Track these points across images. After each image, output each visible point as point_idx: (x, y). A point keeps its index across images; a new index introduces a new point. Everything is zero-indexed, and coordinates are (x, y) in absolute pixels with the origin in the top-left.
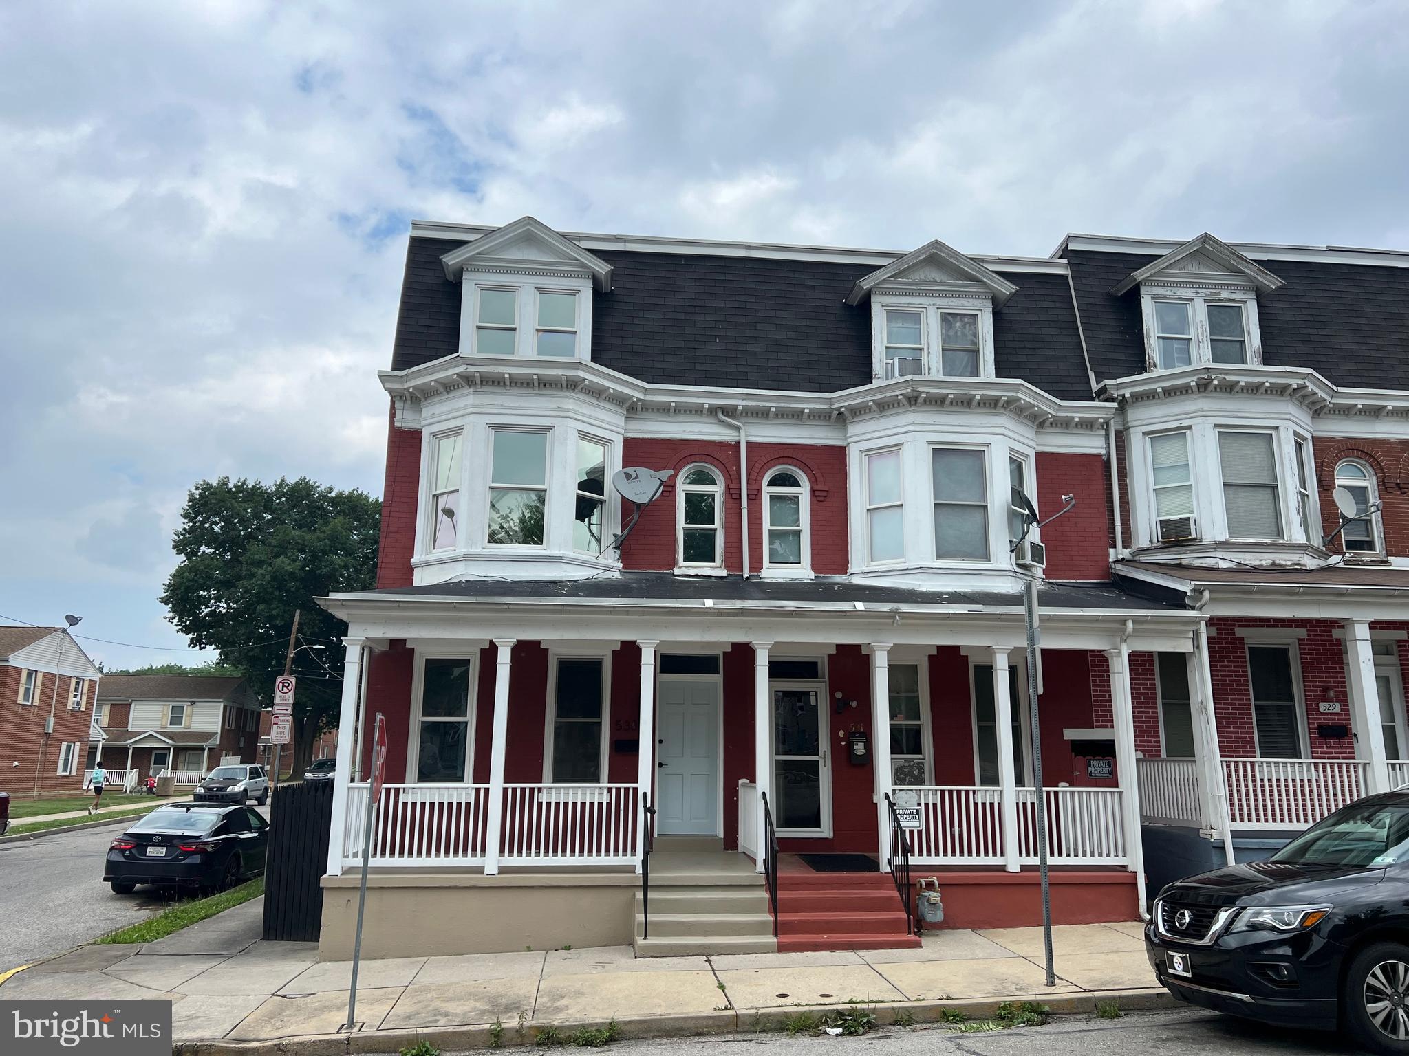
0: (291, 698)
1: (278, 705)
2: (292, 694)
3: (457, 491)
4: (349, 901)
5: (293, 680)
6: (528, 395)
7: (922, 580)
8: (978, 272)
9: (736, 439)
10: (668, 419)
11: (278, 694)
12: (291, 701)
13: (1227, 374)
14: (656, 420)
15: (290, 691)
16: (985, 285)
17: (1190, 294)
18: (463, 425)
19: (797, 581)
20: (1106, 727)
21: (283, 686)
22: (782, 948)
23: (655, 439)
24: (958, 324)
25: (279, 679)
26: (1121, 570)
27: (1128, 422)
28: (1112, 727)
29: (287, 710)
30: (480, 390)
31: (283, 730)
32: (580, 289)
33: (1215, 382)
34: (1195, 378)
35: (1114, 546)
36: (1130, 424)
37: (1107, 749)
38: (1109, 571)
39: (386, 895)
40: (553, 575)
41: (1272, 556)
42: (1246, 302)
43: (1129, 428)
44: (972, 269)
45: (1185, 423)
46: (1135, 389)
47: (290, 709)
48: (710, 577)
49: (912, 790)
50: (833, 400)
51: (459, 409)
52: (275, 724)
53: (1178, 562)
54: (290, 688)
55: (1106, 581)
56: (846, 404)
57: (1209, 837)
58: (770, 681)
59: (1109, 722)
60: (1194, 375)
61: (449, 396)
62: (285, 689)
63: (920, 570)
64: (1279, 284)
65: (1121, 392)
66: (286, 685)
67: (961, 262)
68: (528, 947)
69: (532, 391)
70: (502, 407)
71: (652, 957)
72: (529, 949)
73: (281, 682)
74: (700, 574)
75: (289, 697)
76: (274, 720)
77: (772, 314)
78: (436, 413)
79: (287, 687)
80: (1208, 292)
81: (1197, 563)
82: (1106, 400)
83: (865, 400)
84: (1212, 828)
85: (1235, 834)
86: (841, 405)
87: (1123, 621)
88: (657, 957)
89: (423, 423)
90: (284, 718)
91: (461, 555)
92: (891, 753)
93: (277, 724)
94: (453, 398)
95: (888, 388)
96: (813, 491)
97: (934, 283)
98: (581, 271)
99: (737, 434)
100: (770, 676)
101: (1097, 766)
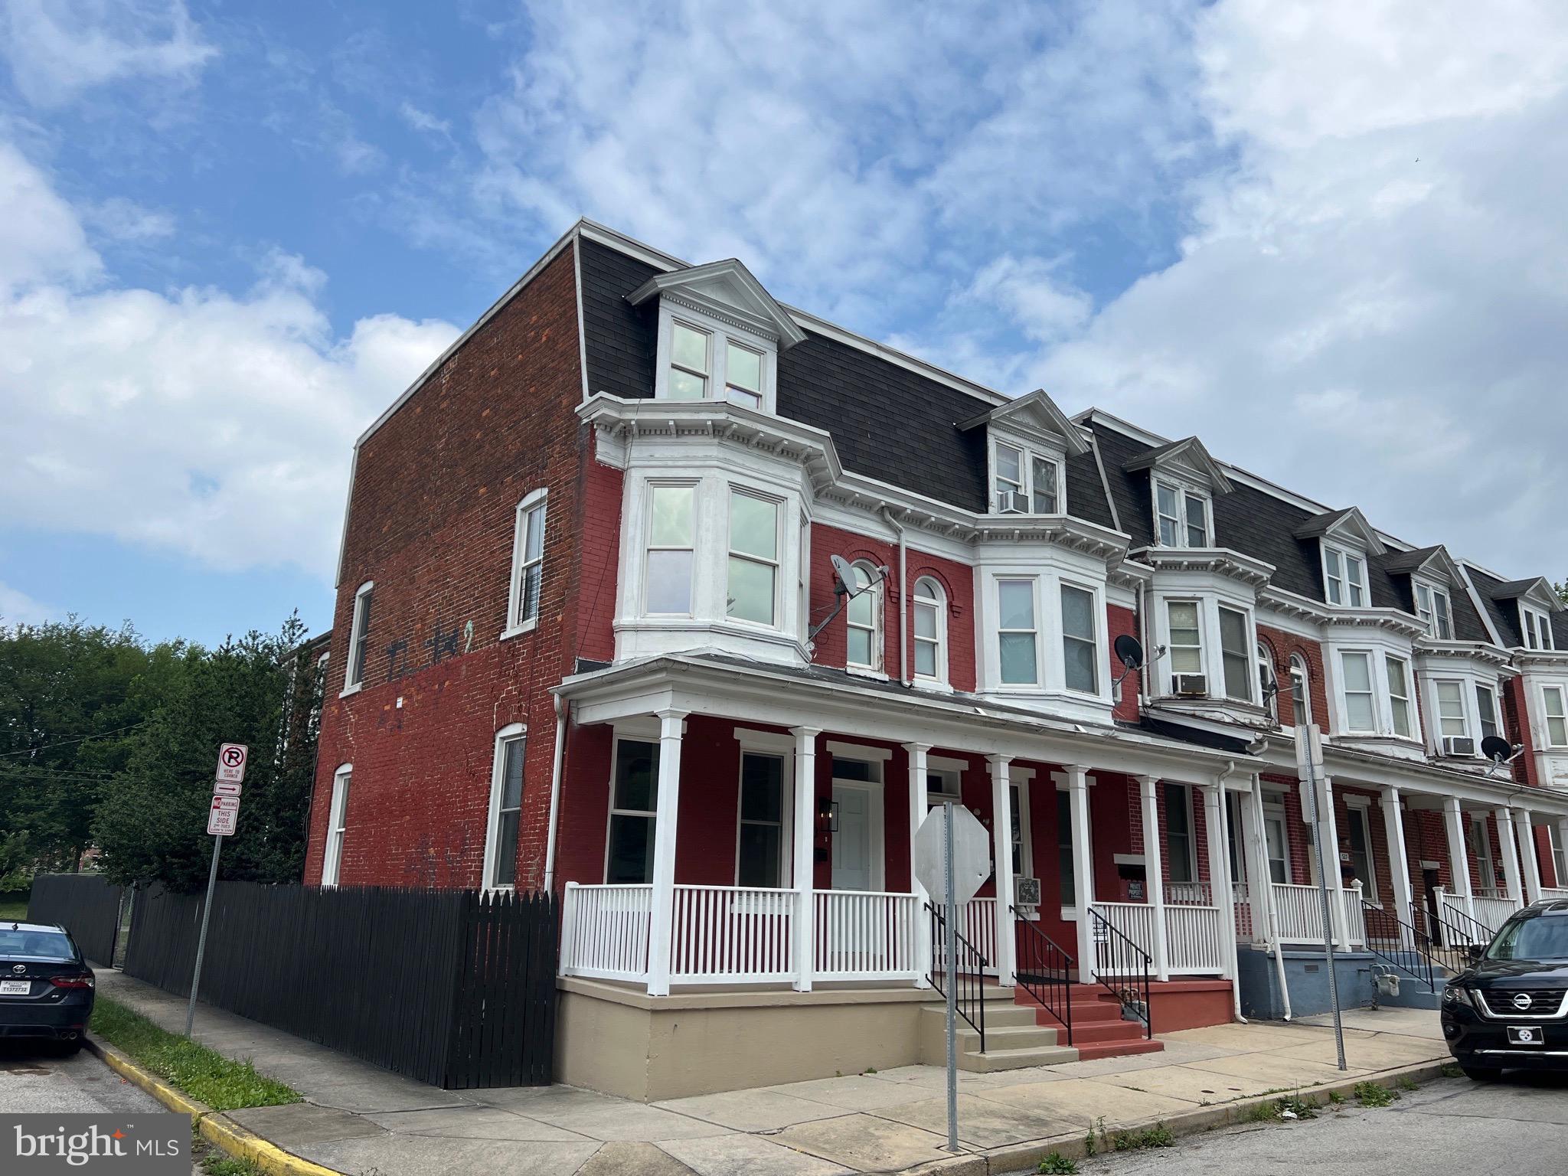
0: (241, 773)
1: (223, 782)
2: (241, 768)
3: (692, 550)
4: (676, 1026)
5: (244, 749)
6: (766, 459)
7: (1059, 707)
8: (1065, 427)
9: (895, 541)
10: (842, 509)
11: (222, 767)
12: (240, 778)
13: (1234, 561)
14: (831, 508)
15: (239, 764)
16: (1066, 439)
17: (1177, 484)
18: (701, 478)
19: (941, 693)
20: (1138, 853)
21: (231, 757)
22: (1084, 1056)
23: (829, 527)
24: (1044, 470)
25: (225, 747)
26: (1154, 714)
27: (1152, 586)
28: (1143, 853)
29: (234, 789)
30: (724, 443)
31: (226, 818)
32: (766, 350)
33: (1227, 565)
34: (1215, 559)
35: (1141, 693)
36: (1154, 588)
37: (1138, 874)
38: (1138, 714)
39: (712, 1016)
40: (787, 660)
41: (1250, 716)
42: (1206, 499)
43: (1152, 590)
44: (1061, 423)
45: (1199, 595)
46: (1167, 559)
47: (238, 789)
48: (875, 680)
49: (1101, 906)
50: (979, 521)
51: (695, 458)
52: (214, 807)
53: (1192, 712)
54: (239, 759)
55: (1136, 723)
56: (991, 527)
57: (1264, 949)
58: (928, 794)
59: (1141, 851)
60: (1213, 556)
61: (680, 440)
62: (232, 760)
63: (1056, 698)
64: (1231, 491)
65: (1154, 559)
66: (235, 755)
67: (1054, 414)
68: (838, 1072)
69: (770, 456)
70: (743, 466)
71: (997, 1071)
72: (839, 1074)
73: (227, 751)
74: (868, 676)
75: (238, 772)
76: (214, 803)
77: (905, 421)
78: (657, 456)
79: (235, 758)
80: (1187, 484)
81: (1207, 715)
82: (1144, 563)
83: (1012, 527)
84: (1265, 942)
85: (1284, 947)
86: (986, 527)
87: (1227, 762)
88: (1000, 1071)
89: (632, 463)
90: (229, 801)
91: (708, 625)
92: (1014, 872)
93: (219, 808)
94: (685, 444)
95: (1040, 521)
96: (950, 606)
97: (1027, 426)
98: (769, 332)
99: (895, 536)
100: (928, 790)
101: (1134, 889)
